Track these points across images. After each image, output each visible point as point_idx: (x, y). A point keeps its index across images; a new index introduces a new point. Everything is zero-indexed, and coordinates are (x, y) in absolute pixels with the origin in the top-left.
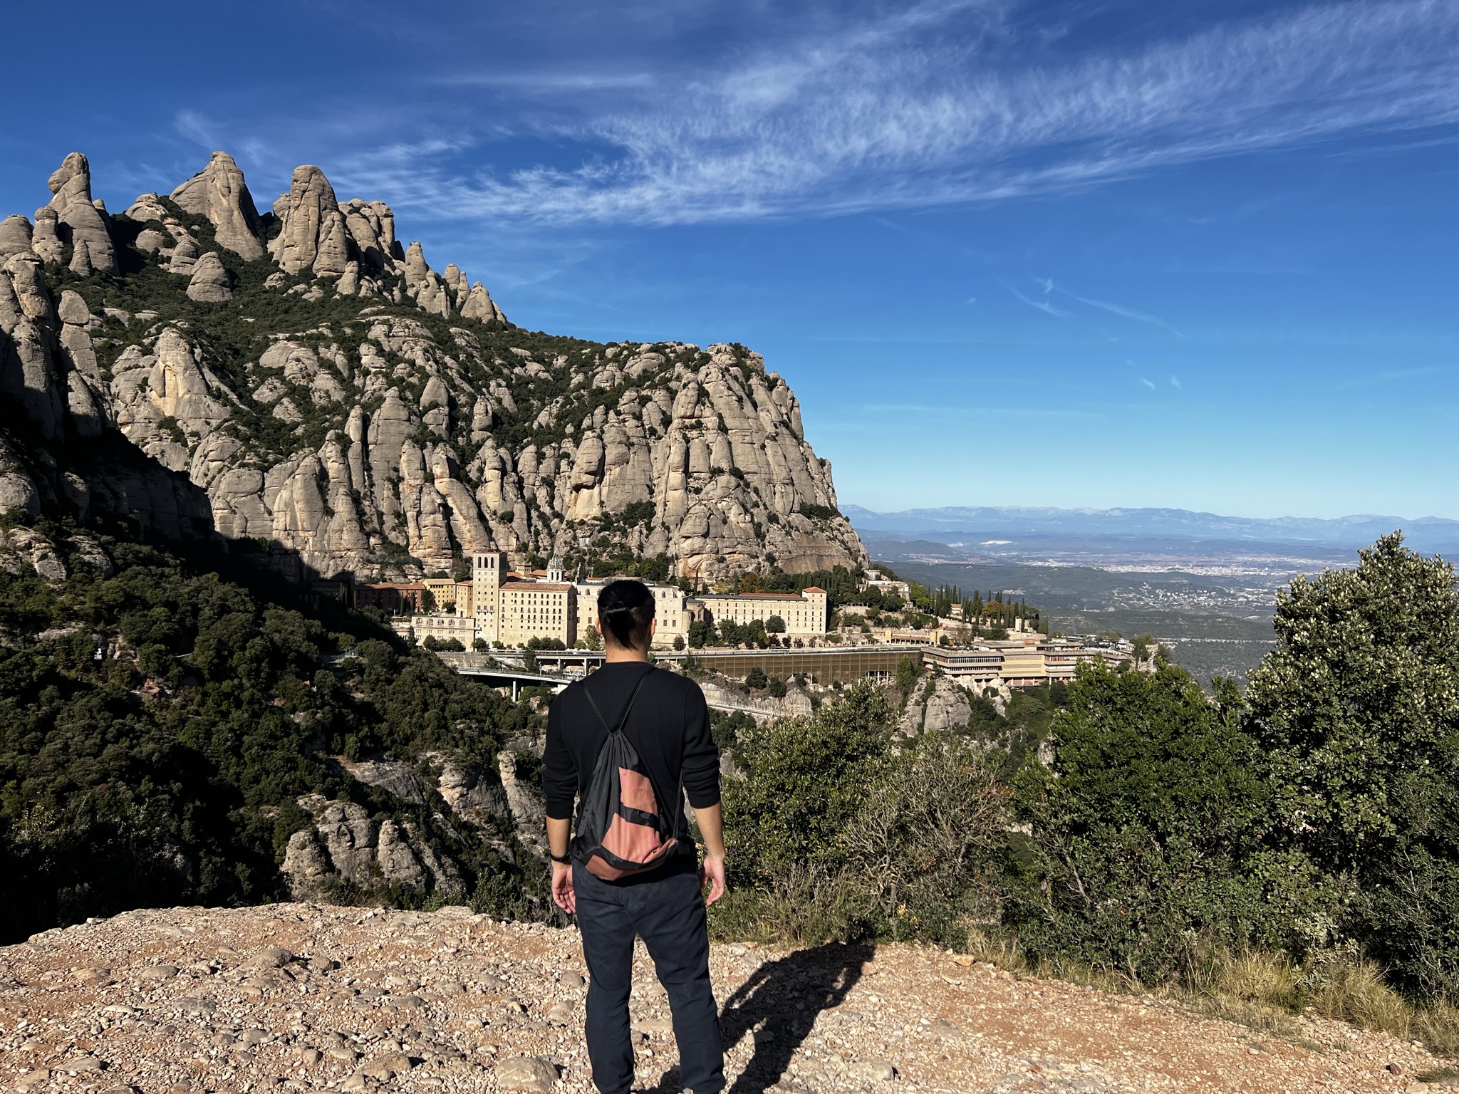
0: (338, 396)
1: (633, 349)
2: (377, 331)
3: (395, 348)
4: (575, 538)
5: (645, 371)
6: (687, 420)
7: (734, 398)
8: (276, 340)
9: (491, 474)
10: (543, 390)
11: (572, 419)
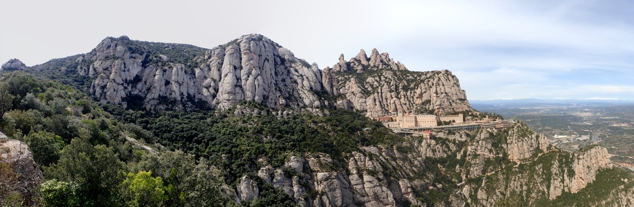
0: (377, 85)
1: (428, 72)
2: (384, 74)
3: (387, 76)
4: (417, 107)
5: (430, 76)
6: (437, 84)
9: (402, 97)
10: (412, 81)
11: (417, 86)
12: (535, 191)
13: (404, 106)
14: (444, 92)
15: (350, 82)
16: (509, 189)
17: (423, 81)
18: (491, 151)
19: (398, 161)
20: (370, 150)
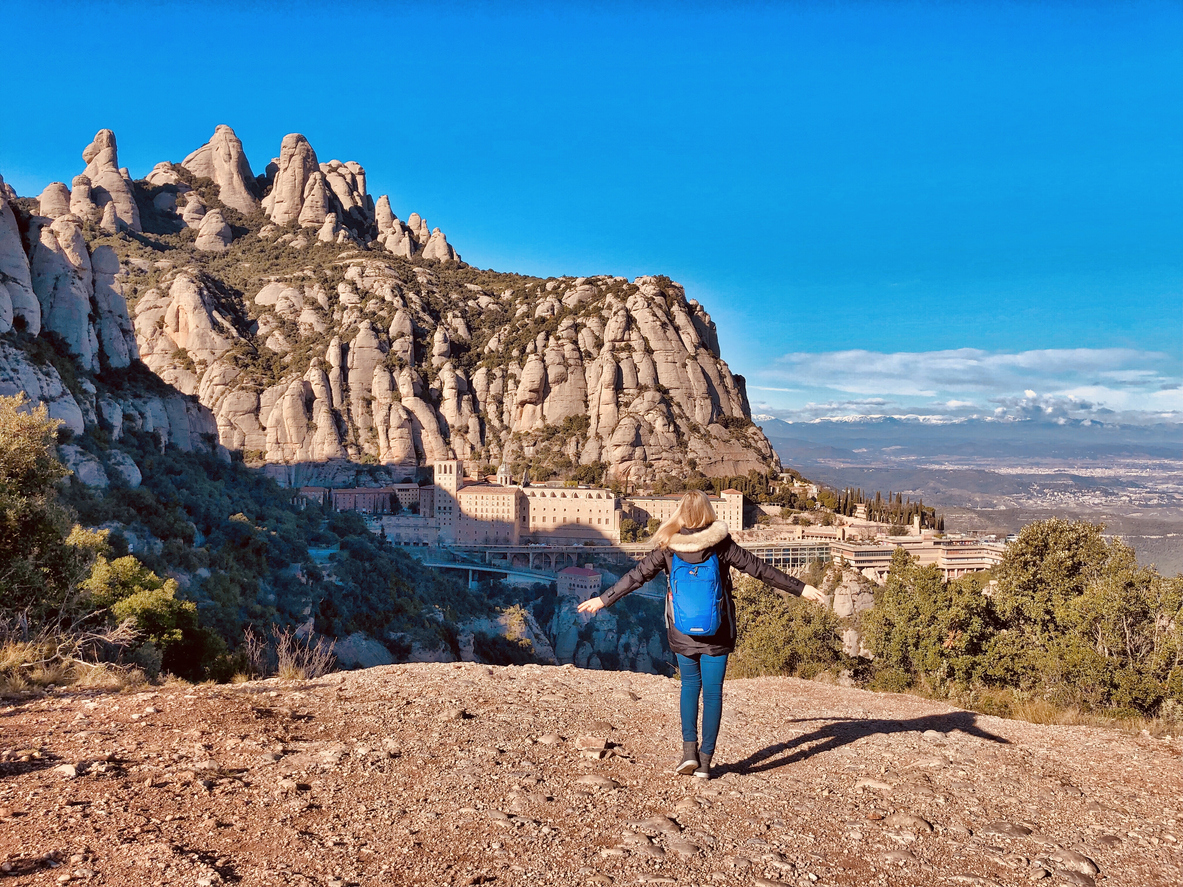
0: (319, 328)
1: (569, 284)
2: (352, 273)
3: (368, 286)
4: (521, 448)
5: (580, 301)
6: (617, 344)
7: (658, 323)
8: (269, 281)
9: (448, 393)
10: (494, 320)
14: (650, 383)
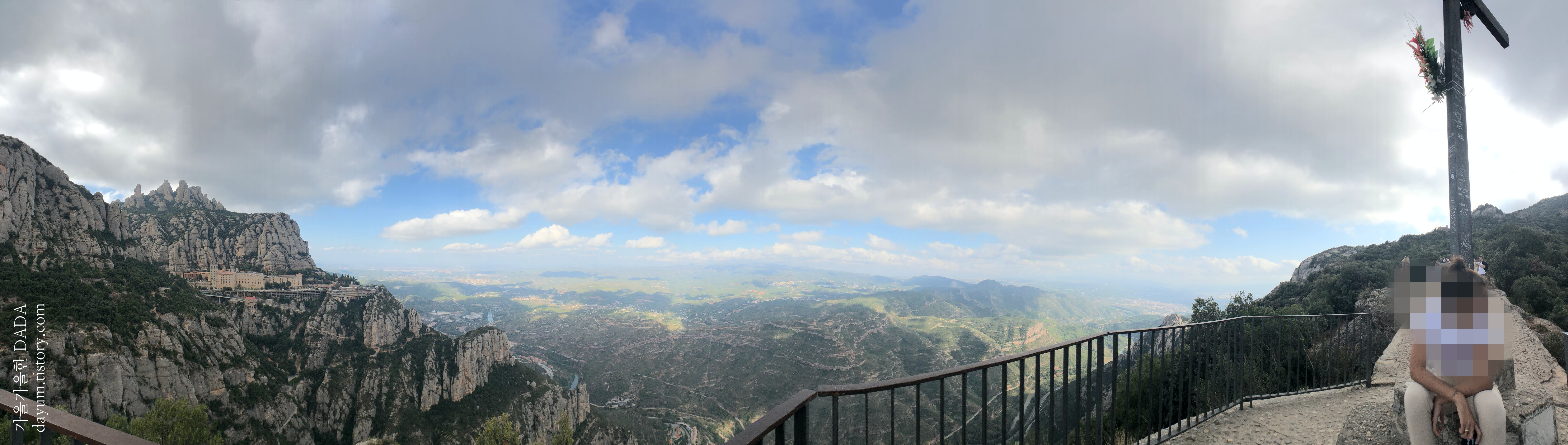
0: (184, 229)
3: (198, 218)
5: (258, 220)
7: (280, 225)
10: (233, 226)
11: (239, 232)
12: (400, 395)
13: (220, 259)
14: (277, 242)
15: (147, 222)
16: (361, 390)
17: (247, 226)
18: (338, 331)
19: (205, 339)
20: (169, 321)
